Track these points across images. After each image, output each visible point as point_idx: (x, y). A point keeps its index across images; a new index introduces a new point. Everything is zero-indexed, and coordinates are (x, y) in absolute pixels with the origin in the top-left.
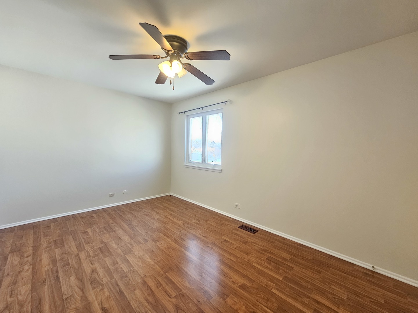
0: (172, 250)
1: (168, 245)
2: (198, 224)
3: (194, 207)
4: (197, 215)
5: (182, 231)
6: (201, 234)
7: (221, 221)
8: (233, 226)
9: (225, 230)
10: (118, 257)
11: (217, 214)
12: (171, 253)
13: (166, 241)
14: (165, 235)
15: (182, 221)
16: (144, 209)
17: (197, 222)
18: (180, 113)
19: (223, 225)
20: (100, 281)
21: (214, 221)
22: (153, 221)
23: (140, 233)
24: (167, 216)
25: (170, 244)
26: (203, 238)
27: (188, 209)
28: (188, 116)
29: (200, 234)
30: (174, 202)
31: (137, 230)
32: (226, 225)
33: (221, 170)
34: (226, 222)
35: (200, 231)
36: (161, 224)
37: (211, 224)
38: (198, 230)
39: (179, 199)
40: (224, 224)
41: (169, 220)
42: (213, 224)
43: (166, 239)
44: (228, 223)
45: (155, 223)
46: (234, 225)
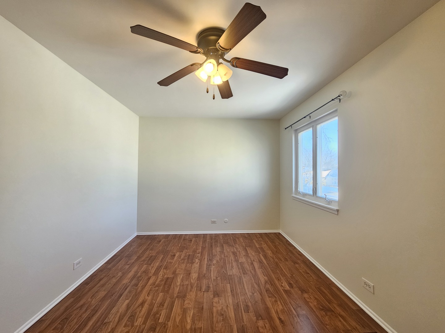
0: (223, 320)
1: (225, 308)
2: (286, 291)
3: (299, 259)
4: (294, 275)
5: (255, 294)
6: (279, 312)
7: (330, 302)
8: (350, 325)
9: (328, 326)
10: (170, 298)
11: (330, 285)
12: (218, 324)
13: (227, 300)
14: (231, 291)
15: (267, 277)
16: (237, 245)
17: (287, 288)
18: (286, 129)
19: (329, 313)
20: (135, 320)
21: (316, 297)
22: (234, 264)
23: (211, 275)
24: (254, 263)
25: (227, 309)
26: (277, 321)
27: (289, 260)
28: (296, 130)
29: (277, 312)
30: (277, 243)
31: (211, 270)
32: (336, 317)
33: (338, 211)
34: (339, 310)
35: (281, 307)
36: (240, 272)
37: (308, 300)
38: (279, 303)
39: (287, 241)
40: (333, 311)
41: (252, 269)
42: (311, 302)
43: (228, 297)
44: (343, 313)
45: (234, 268)
46: (353, 323)
